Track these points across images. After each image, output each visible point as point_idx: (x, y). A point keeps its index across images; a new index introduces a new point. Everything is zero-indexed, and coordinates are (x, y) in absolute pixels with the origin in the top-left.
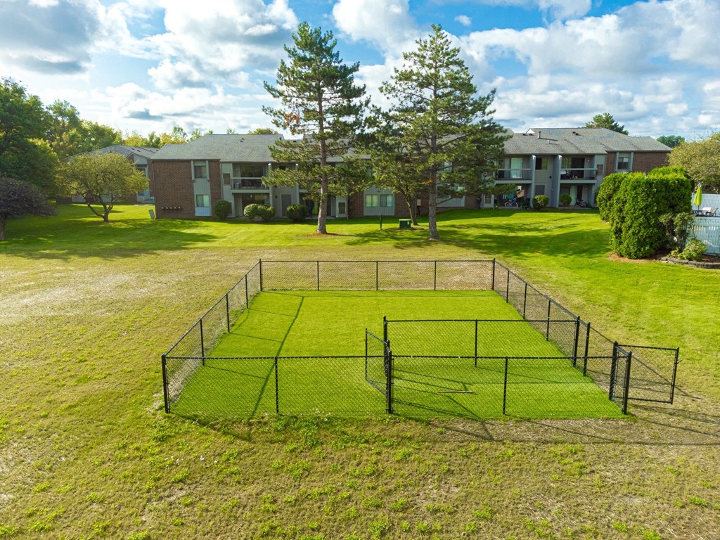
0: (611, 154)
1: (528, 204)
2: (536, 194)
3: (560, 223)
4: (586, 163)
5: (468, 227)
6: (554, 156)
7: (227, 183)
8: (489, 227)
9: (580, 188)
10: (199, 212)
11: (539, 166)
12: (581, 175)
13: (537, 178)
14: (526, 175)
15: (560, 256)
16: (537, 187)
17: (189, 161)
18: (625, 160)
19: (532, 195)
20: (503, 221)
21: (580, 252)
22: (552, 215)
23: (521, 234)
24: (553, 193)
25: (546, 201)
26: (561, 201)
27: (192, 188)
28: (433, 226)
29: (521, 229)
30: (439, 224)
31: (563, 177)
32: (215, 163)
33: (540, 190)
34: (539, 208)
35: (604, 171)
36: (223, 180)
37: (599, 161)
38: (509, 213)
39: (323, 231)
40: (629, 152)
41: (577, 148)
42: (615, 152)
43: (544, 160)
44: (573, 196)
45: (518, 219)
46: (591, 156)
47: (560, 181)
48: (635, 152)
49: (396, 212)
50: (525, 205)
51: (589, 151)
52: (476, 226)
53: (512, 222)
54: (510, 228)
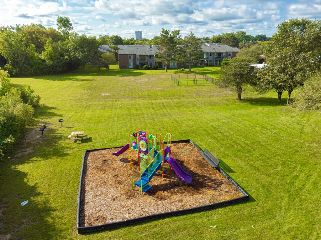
0: (227, 52)
1: (208, 65)
2: (210, 62)
3: (214, 69)
4: (221, 55)
5: (196, 70)
6: (214, 53)
7: (138, 60)
8: (200, 70)
9: (220, 61)
10: (130, 67)
11: (210, 55)
12: (220, 57)
13: (210, 58)
14: (207, 58)
15: (213, 75)
16: (210, 60)
17: (128, 55)
18: (230, 54)
19: (209, 63)
20: (203, 69)
21: (216, 74)
22: (213, 67)
23: (206, 71)
24: (214, 62)
25: (212, 64)
26: (215, 64)
27: (128, 61)
28: (190, 70)
29: (206, 70)
30: (191, 69)
31: (216, 58)
32: (134, 55)
33: (211, 61)
34: (210, 66)
35: (225, 57)
36: (136, 59)
37: (224, 54)
38: (203, 67)
39: (167, 71)
40: (231, 52)
41: (219, 51)
42: (228, 52)
43: (212, 54)
44: (218, 63)
45: (206, 68)
46: (222, 53)
47: (215, 59)
48: (232, 52)
49: (177, 67)
50: (207, 65)
51: (222, 52)
52: (197, 70)
53: (204, 69)
54: (204, 70)
